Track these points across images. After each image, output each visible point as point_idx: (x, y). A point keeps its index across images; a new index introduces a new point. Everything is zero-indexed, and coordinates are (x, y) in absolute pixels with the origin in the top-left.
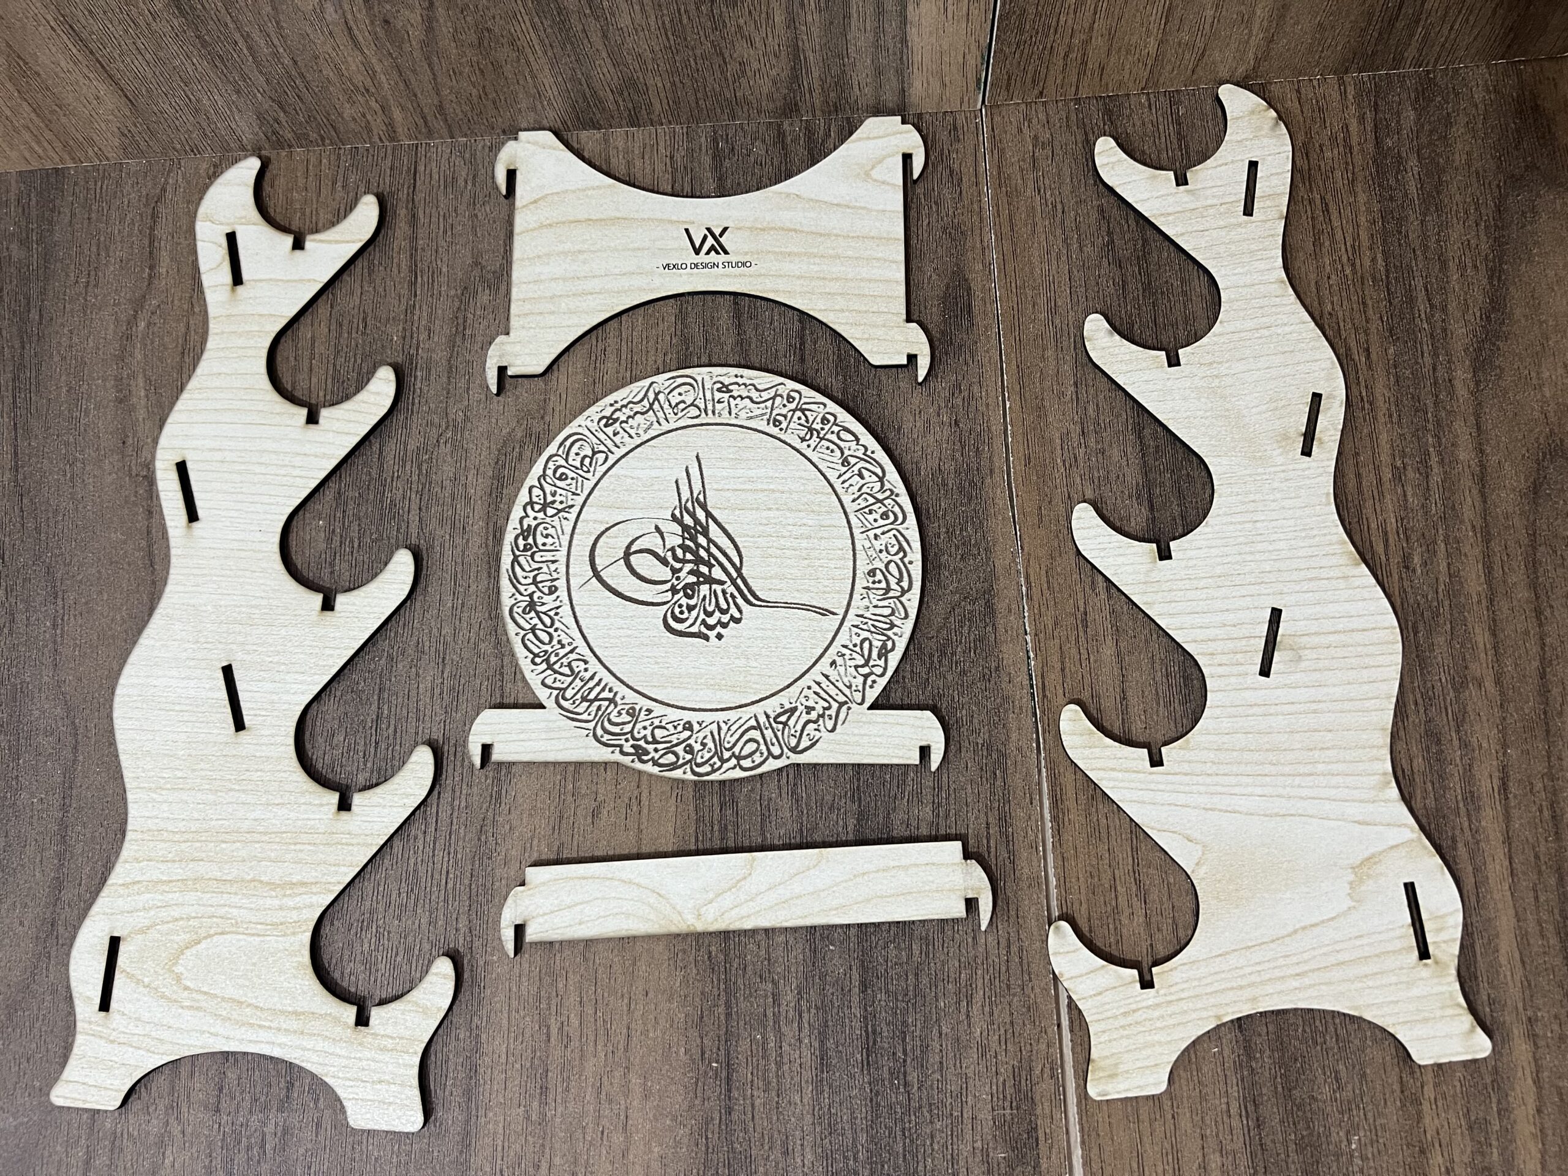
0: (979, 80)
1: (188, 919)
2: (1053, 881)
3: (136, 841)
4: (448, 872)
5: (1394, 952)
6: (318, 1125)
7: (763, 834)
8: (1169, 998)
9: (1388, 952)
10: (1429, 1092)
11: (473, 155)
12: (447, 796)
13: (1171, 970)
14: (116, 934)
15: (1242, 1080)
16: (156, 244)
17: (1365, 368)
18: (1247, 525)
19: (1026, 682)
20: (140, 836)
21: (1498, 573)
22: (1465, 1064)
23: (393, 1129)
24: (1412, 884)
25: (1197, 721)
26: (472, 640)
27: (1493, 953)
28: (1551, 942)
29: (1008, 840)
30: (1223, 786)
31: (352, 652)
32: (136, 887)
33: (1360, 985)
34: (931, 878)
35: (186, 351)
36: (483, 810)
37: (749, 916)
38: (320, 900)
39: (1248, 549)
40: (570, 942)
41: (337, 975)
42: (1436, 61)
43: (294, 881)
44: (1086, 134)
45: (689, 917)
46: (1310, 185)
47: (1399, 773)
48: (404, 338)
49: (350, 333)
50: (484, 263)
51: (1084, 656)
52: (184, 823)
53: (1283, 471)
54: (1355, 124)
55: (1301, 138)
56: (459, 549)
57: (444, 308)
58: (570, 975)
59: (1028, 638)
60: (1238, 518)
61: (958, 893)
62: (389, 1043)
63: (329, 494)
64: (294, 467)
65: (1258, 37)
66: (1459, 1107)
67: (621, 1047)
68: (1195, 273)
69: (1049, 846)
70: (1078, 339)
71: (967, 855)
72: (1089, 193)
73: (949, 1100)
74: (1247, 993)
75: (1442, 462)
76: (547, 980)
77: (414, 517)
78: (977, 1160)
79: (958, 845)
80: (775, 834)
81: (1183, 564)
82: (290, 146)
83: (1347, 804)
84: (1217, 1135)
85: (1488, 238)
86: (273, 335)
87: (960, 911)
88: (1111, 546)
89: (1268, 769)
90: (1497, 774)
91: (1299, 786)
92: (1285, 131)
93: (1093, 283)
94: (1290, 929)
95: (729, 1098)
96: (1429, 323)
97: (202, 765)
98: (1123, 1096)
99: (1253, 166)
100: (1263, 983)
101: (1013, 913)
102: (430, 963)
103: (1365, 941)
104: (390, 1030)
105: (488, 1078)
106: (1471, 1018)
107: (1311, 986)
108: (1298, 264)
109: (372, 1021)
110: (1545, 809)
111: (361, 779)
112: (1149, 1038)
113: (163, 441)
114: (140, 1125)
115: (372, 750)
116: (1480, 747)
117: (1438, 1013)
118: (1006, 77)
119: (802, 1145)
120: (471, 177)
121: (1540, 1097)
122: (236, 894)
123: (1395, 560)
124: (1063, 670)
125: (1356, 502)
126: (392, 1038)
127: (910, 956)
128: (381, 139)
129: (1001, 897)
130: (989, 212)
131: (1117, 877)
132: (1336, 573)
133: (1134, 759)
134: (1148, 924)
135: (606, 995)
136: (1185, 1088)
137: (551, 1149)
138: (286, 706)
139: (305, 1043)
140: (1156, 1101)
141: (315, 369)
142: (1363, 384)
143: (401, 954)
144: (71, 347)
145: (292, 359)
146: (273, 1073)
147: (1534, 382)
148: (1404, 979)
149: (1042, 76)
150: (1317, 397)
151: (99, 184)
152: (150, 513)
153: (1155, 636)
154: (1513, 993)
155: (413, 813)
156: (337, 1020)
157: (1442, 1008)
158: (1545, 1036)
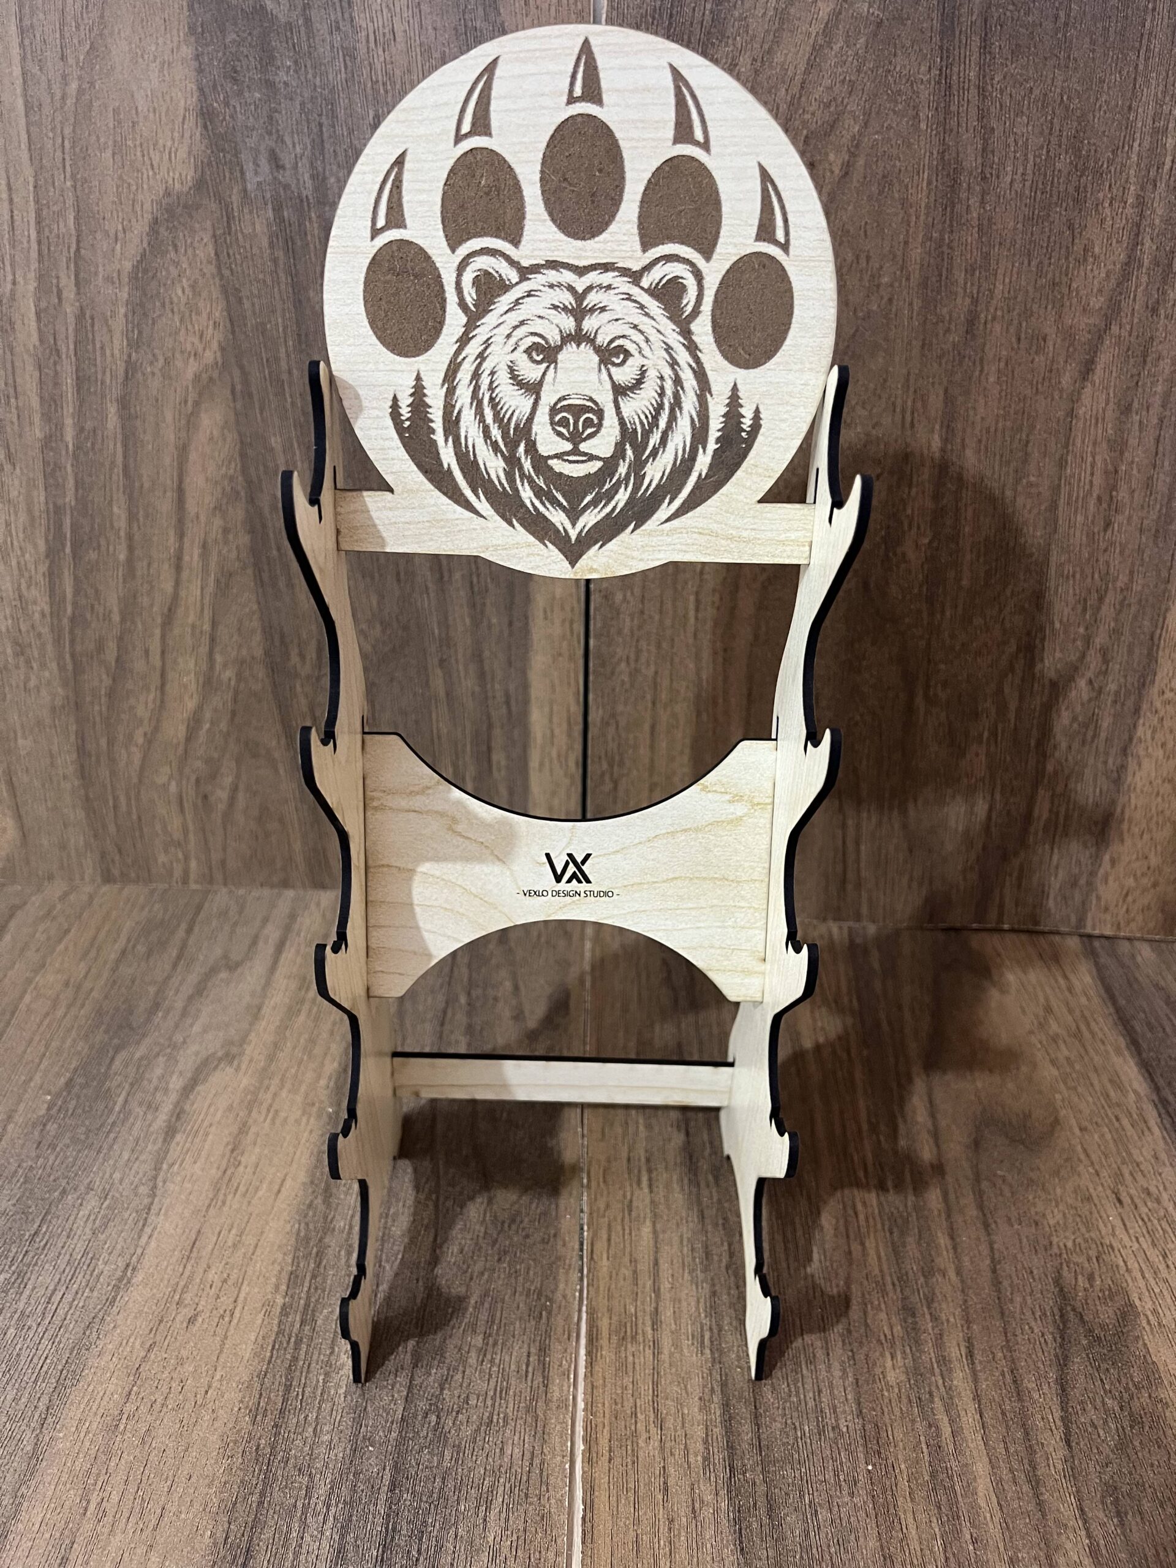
4: (46, 1358)
19: (577, 1246)
28: (1024, 1489)
36: (96, 1310)
50: (231, 957)
51: (627, 1231)
57: (193, 979)
67: (151, 1525)
85: (929, 995)
90: (964, 1343)
96: (891, 1039)
110: (1007, 1374)
124: (609, 1240)
131: (638, 1405)
154: (994, 1532)
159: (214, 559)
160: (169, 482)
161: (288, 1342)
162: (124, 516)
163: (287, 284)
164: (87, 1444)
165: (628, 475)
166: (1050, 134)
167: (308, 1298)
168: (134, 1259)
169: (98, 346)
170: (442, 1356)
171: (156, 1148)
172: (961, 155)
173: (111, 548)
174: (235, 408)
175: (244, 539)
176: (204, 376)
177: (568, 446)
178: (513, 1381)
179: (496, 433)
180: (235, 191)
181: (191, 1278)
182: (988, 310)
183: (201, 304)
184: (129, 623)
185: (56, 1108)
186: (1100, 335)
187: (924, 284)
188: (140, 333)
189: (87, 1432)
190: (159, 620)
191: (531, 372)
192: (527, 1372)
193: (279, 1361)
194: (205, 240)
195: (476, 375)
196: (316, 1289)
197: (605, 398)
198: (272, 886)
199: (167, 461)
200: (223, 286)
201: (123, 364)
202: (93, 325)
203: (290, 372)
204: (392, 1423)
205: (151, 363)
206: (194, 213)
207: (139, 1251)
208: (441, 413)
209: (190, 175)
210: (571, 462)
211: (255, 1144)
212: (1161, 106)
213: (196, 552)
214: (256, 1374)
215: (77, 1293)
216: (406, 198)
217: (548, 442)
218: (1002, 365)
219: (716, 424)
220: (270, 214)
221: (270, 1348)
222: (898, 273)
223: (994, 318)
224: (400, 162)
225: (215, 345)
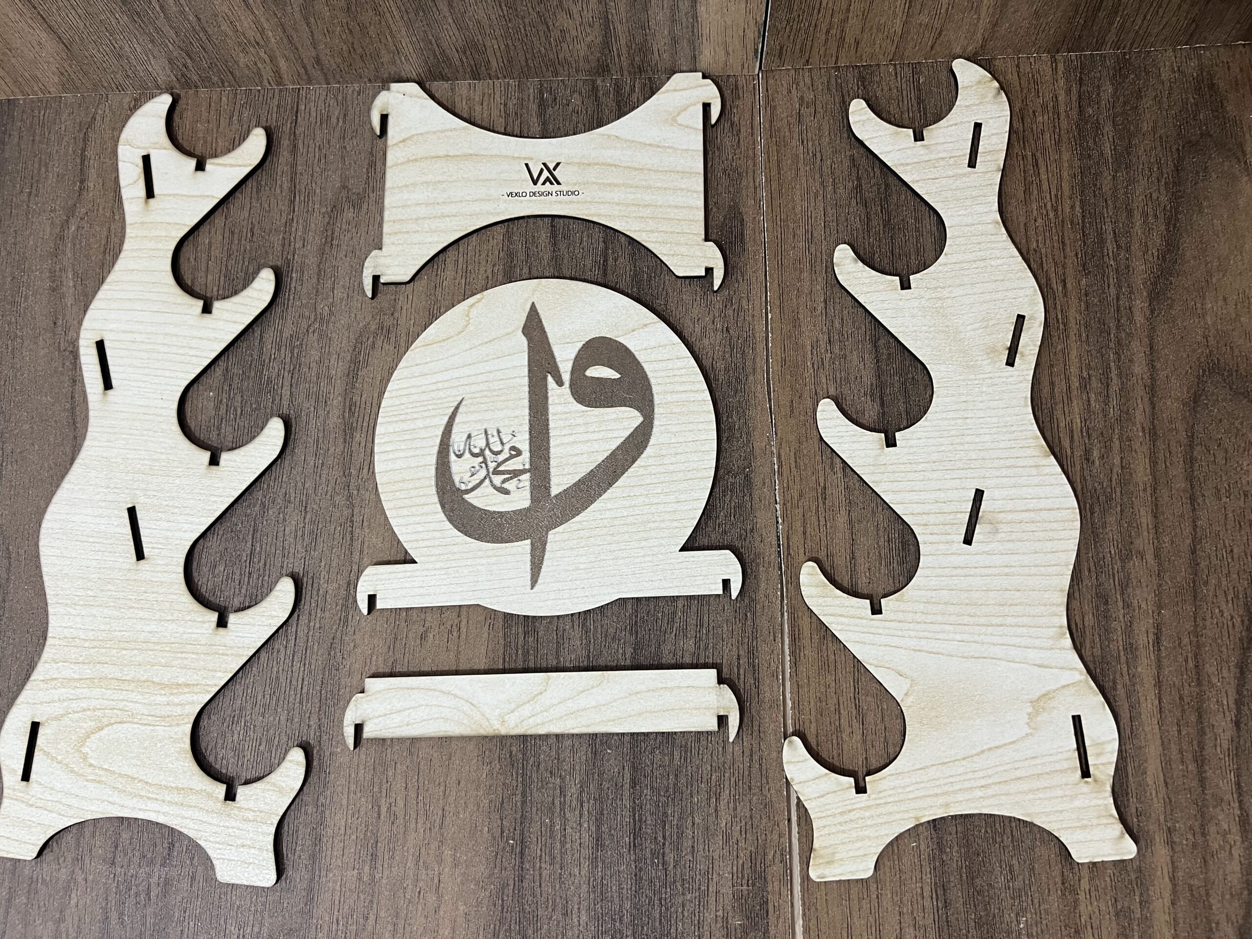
0: (756, 51)
1: (94, 710)
2: (789, 704)
3: (54, 646)
4: (303, 679)
5: (1061, 771)
6: (193, 878)
7: (558, 658)
8: (878, 802)
9: (1057, 771)
10: (1085, 884)
11: (345, 98)
12: (304, 619)
13: (881, 779)
14: (36, 720)
15: (935, 869)
16: (86, 162)
17: (1061, 295)
18: (959, 421)
19: (774, 542)
20: (57, 643)
21: (1161, 466)
22: (1115, 863)
23: (252, 884)
24: (1079, 716)
25: (911, 579)
26: (329, 494)
27: (1142, 774)
28: (1190, 767)
29: (754, 668)
30: (929, 632)
31: (232, 500)
32: (54, 683)
33: (1032, 796)
34: (691, 698)
35: (108, 251)
36: (333, 631)
37: (543, 724)
38: (200, 699)
39: (958, 440)
40: (399, 739)
41: (211, 759)
42: (1132, 44)
43: (180, 682)
44: (843, 96)
45: (496, 722)
46: (1024, 143)
47: (1074, 627)
48: (283, 246)
49: (240, 240)
50: (350, 187)
51: (822, 523)
52: (93, 633)
53: (991, 378)
54: (1063, 96)
55: (1018, 106)
56: (322, 419)
57: (317, 221)
58: (398, 765)
59: (778, 506)
60: (951, 415)
61: (712, 711)
62: (250, 816)
63: (219, 371)
64: (191, 348)
65: (984, 22)
66: (1108, 898)
67: (437, 825)
68: (927, 214)
69: (788, 676)
70: (829, 264)
71: (721, 681)
72: (843, 145)
73: (698, 877)
74: (941, 800)
75: (1120, 375)
76: (379, 769)
77: (286, 392)
78: (718, 925)
79: (713, 672)
80: (567, 659)
81: (906, 450)
82: (196, 87)
83: (1030, 650)
84: (912, 913)
85: (1167, 192)
86: (178, 240)
87: (713, 726)
88: (848, 434)
89: (966, 620)
90: (1152, 630)
91: (992, 635)
92: (1005, 99)
93: (843, 219)
94: (979, 749)
95: (522, 868)
96: (1115, 260)
97: (109, 587)
98: (837, 879)
99: (978, 126)
100: (955, 792)
101: (756, 728)
102: (287, 752)
103: (1038, 761)
104: (251, 805)
105: (329, 845)
106: (1121, 826)
107: (993, 796)
108: (1010, 208)
109: (238, 797)
110: (1190, 660)
111: (236, 603)
112: (860, 833)
113: (86, 324)
114: (52, 872)
115: (246, 579)
116: (1140, 607)
117: (1095, 822)
118: (778, 47)
119: (579, 909)
120: (342, 116)
121: (1174, 891)
122: (133, 691)
123: (1078, 453)
124: (805, 533)
125: (1049, 405)
126: (254, 811)
127: (672, 759)
128: (270, 83)
129: (747, 715)
130: (761, 158)
131: (841, 702)
132: (1031, 462)
133: (859, 608)
134: (864, 742)
135: (426, 782)
136: (888, 874)
137: (377, 904)
138: (178, 542)
139: (183, 812)
140: (865, 884)
141: (211, 268)
142: (1059, 307)
143: (264, 744)
144: (15, 244)
145: (192, 260)
146: (158, 835)
147: (1199, 311)
148: (1068, 793)
149: (808, 47)
150: (1021, 318)
151: (42, 113)
152: (74, 381)
153: (880, 508)
154: (1157, 806)
155: (277, 631)
156: (210, 795)
157: (1098, 817)
158: (1181, 843)
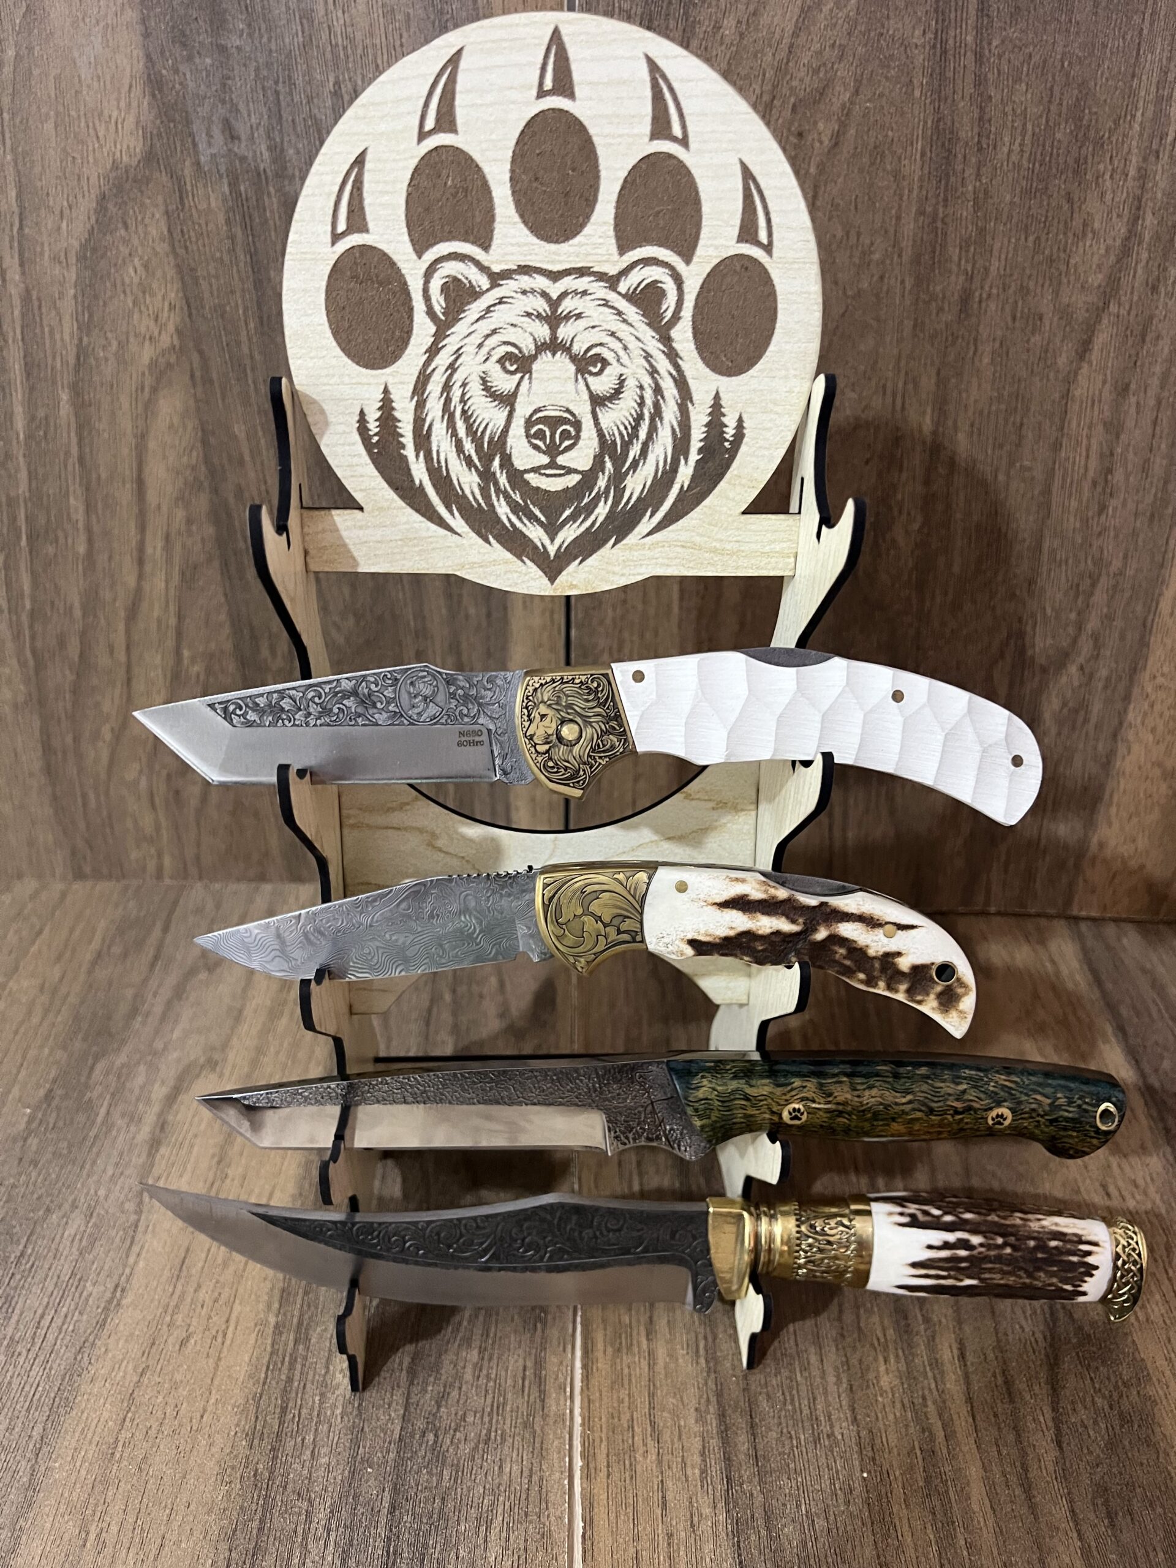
2: (578, 1420)
4: (38, 1385)
28: (1017, 1492)
36: (87, 1334)
57: (172, 980)
90: (956, 1345)
101: (537, 1445)
110: (998, 1376)
135: (151, 1504)
159: (178, 548)
160: (127, 472)
161: (283, 1363)
162: (81, 509)
163: (246, 262)
164: (83, 1473)
165: (607, 488)
166: (1050, 102)
167: (301, 1315)
168: (123, 1278)
169: (46, 330)
170: (438, 1372)
171: (141, 1160)
172: (957, 125)
173: (70, 541)
174: (195, 394)
175: (210, 531)
176: (160, 360)
177: (545, 460)
178: (509, 1396)
179: (469, 447)
180: (187, 163)
181: (182, 1297)
182: (982, 288)
183: (155, 286)
184: (91, 618)
185: (37, 1121)
186: (1099, 311)
187: (917, 260)
188: (91, 316)
189: (83, 1461)
190: (122, 614)
191: (504, 383)
192: (523, 1385)
193: (274, 1382)
194: (157, 216)
195: (447, 387)
196: (309, 1306)
197: (583, 410)
198: (250, 880)
199: (125, 451)
200: (177, 266)
201: (75, 349)
202: (40, 307)
203: (252, 357)
204: (390, 1443)
205: (104, 348)
206: (144, 188)
207: (128, 1271)
208: (410, 427)
209: (137, 145)
210: (548, 476)
211: (241, 1154)
212: (1166, 73)
213: (160, 545)
214: (250, 1397)
215: (66, 1316)
216: (368, 200)
217: (524, 455)
218: (997, 345)
219: (697, 434)
220: (226, 189)
221: (264, 1369)
222: (890, 249)
223: (989, 296)
224: (360, 161)
225: (171, 327)
